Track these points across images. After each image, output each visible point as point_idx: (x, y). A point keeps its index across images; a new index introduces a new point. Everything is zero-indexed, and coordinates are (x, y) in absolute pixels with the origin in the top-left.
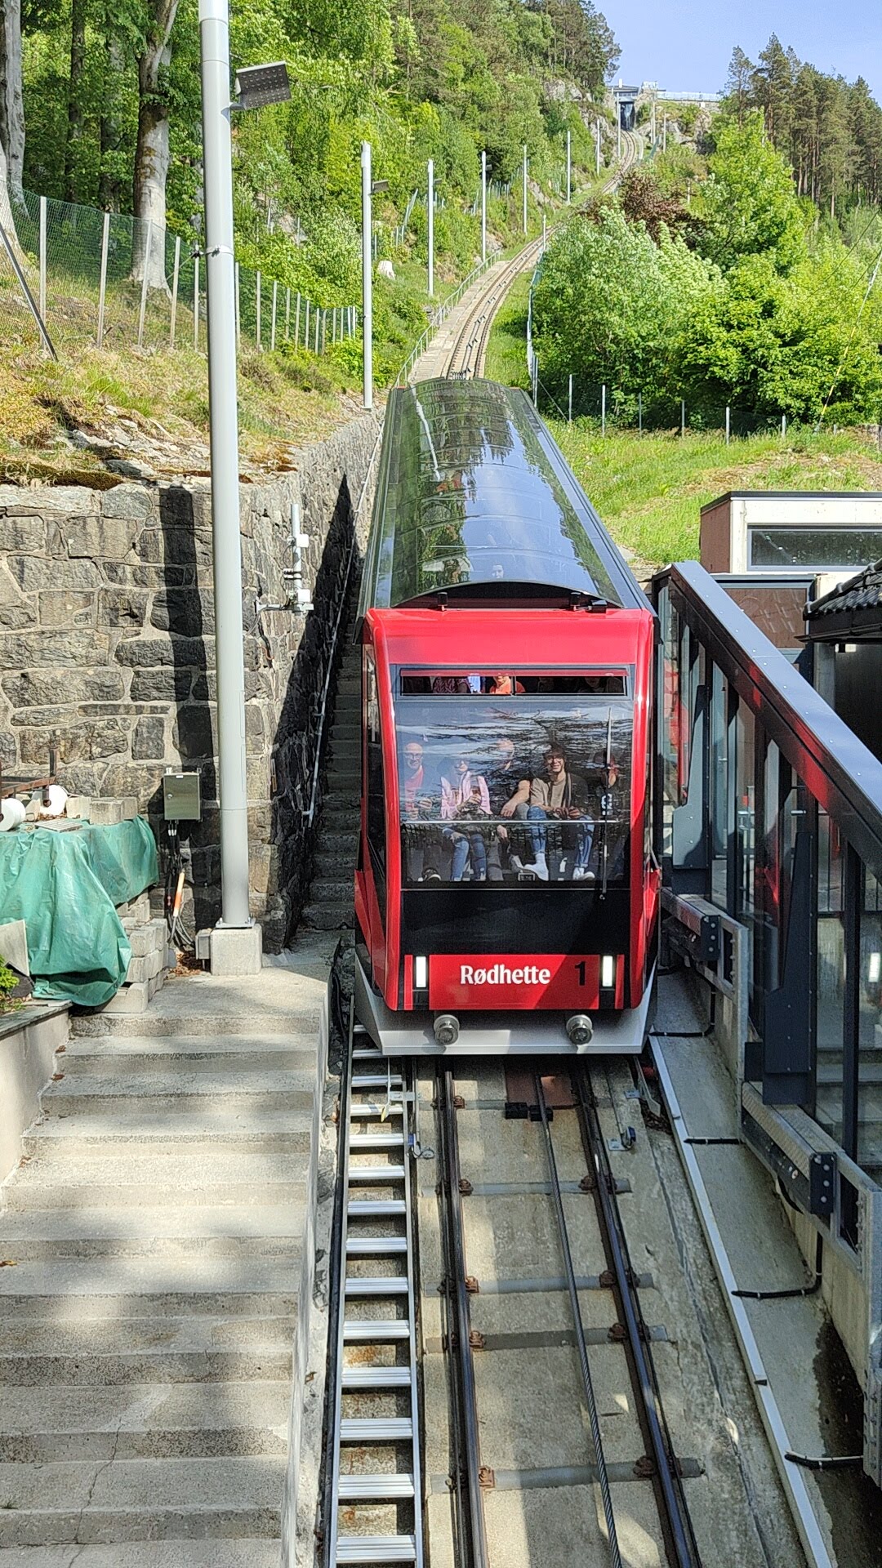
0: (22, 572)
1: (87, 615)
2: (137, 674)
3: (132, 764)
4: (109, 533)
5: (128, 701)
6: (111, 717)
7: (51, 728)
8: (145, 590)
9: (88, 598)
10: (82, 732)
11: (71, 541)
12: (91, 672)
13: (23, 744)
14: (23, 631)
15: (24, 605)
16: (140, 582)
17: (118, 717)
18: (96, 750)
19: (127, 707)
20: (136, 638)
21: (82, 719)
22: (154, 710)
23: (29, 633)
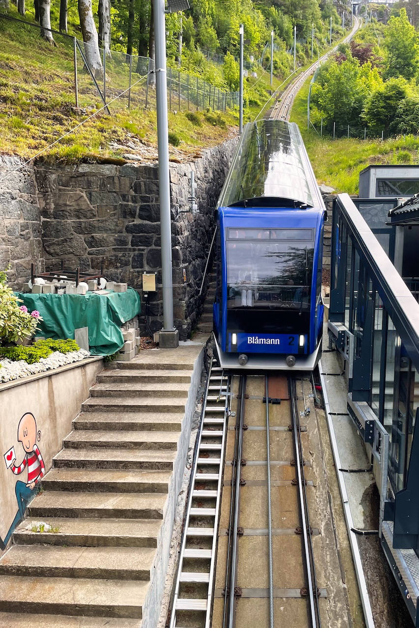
0: (91, 197)
1: (115, 214)
2: (133, 236)
3: (132, 270)
4: (123, 183)
5: (130, 246)
6: (123, 252)
7: (101, 256)
8: (136, 205)
9: (115, 208)
10: (113, 258)
11: (108, 186)
12: (116, 236)
13: (92, 262)
14: (91, 220)
15: (92, 210)
16: (134, 201)
17: (126, 253)
18: (119, 265)
19: (130, 249)
20: (133, 223)
21: (113, 253)
22: (139, 250)
23: (94, 221)
